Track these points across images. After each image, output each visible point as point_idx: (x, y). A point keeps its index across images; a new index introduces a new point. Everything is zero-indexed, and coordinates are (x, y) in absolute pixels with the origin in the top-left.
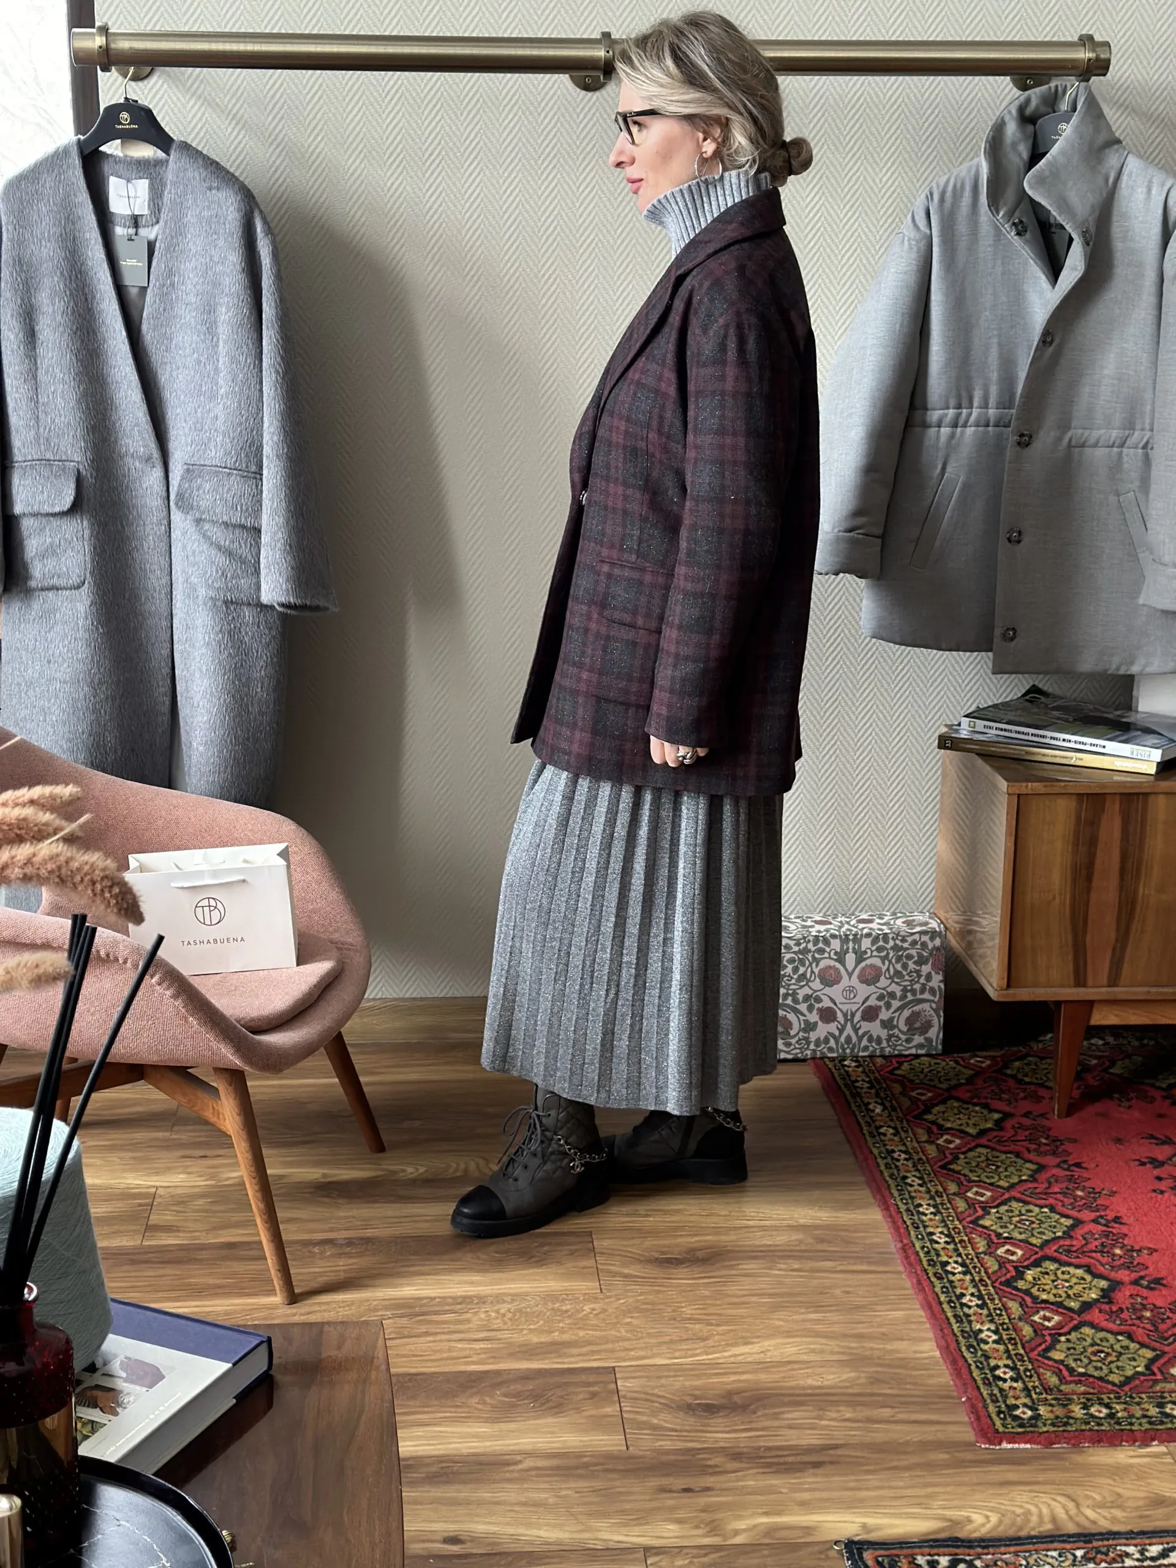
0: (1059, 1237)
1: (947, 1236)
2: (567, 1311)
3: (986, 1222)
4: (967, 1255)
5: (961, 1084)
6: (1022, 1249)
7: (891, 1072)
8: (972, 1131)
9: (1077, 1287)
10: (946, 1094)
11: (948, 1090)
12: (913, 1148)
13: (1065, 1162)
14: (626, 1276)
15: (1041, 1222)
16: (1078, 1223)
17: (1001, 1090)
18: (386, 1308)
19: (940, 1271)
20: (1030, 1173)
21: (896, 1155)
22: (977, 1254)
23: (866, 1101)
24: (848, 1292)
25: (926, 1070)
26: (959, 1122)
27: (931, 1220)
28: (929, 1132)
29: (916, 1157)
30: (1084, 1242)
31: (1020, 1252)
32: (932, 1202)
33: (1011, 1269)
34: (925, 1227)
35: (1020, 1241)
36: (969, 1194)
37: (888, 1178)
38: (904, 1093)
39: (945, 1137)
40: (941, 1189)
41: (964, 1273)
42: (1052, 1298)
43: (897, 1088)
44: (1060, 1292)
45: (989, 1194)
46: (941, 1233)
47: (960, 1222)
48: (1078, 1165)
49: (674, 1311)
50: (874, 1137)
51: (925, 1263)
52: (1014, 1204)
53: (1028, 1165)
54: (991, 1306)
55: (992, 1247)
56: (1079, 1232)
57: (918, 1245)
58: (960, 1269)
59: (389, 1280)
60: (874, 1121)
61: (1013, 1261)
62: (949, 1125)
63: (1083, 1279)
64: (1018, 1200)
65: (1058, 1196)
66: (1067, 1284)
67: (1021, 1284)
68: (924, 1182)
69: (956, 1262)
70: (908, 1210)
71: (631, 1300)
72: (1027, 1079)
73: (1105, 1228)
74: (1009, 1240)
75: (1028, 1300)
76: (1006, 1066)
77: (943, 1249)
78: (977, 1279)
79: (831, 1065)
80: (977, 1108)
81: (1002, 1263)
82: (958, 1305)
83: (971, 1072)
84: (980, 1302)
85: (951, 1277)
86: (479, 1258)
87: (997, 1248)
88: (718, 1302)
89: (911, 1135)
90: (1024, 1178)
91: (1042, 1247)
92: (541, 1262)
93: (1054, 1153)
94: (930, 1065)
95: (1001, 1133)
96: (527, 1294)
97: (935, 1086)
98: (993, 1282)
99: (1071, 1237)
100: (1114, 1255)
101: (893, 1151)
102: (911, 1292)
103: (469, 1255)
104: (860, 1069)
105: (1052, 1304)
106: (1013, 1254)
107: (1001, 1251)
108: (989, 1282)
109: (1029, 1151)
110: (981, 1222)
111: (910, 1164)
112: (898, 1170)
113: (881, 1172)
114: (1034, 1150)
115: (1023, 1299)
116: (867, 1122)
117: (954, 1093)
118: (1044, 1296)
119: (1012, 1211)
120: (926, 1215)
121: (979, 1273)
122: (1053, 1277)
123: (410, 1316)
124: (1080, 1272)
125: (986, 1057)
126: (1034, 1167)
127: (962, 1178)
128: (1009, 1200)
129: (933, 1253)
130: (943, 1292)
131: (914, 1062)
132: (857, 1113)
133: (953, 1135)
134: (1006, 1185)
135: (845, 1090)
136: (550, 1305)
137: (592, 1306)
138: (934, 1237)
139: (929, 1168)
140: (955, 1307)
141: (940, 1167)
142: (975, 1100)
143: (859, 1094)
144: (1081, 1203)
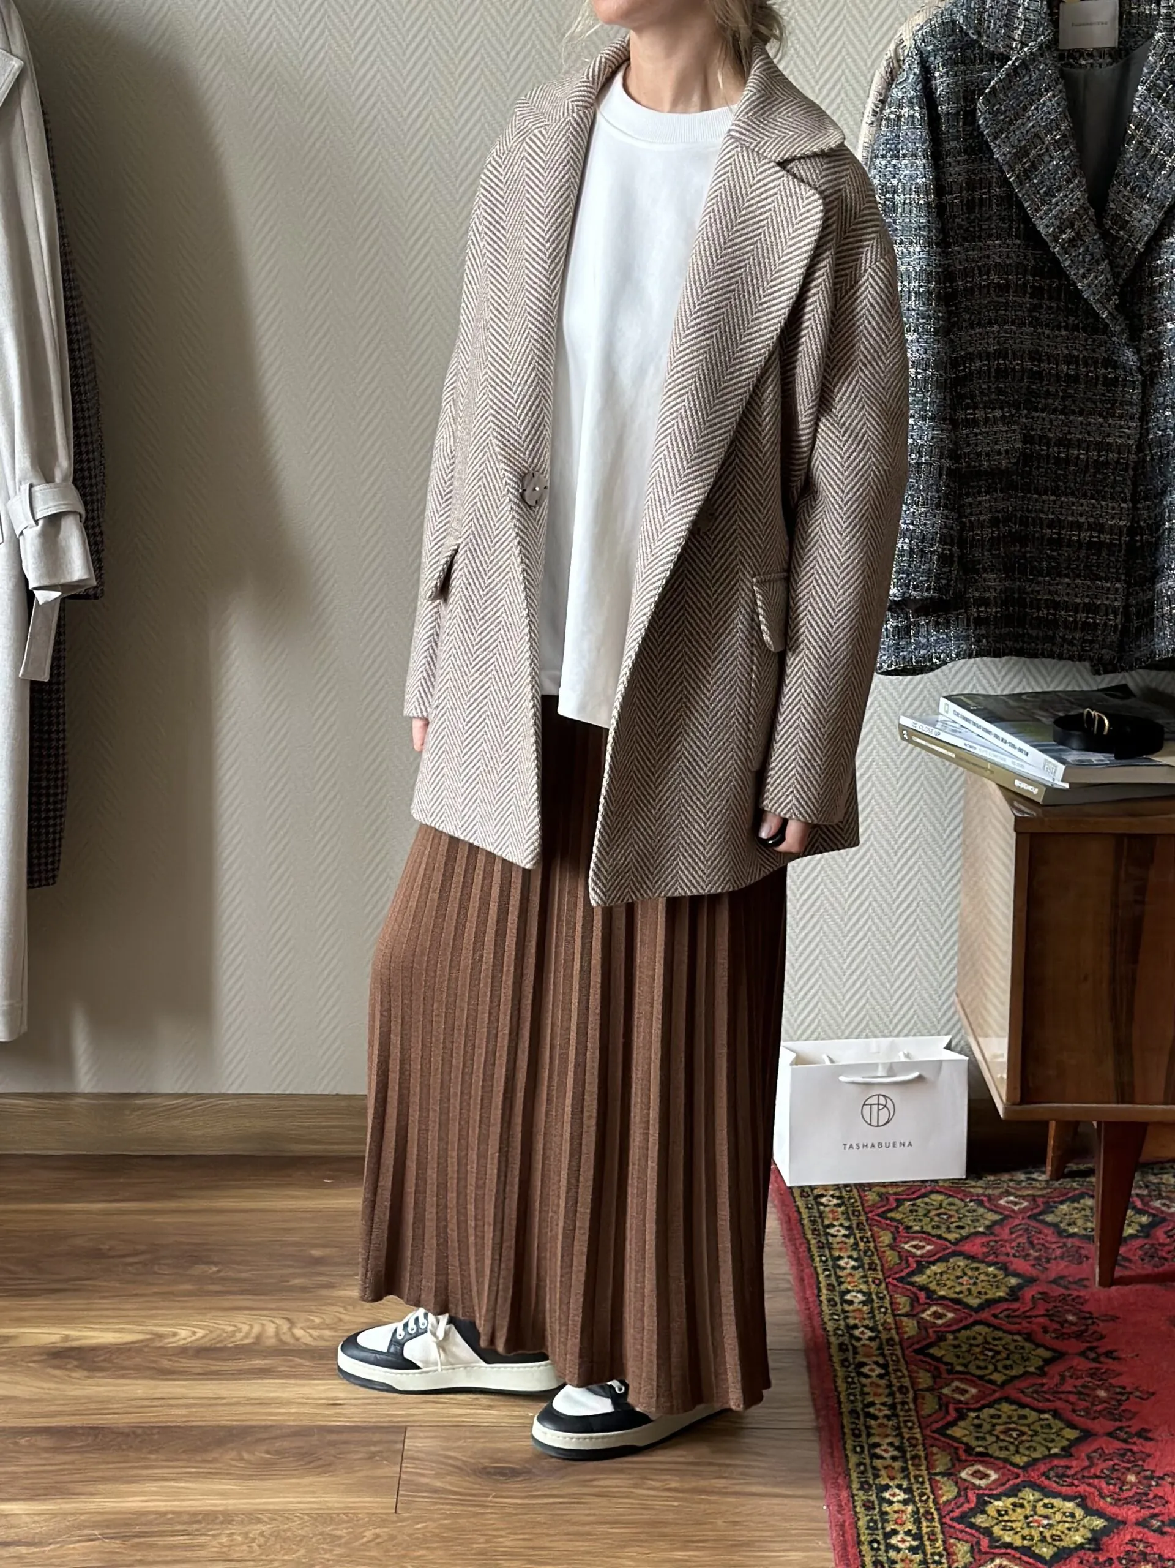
0: (1055, 1455)
1: (897, 1449)
2: (340, 1537)
3: (957, 1432)
4: (916, 1477)
5: (977, 1233)
6: (996, 1470)
7: (883, 1215)
8: (974, 1302)
9: (1060, 1527)
10: (953, 1248)
11: (956, 1242)
12: (885, 1322)
13: (1091, 1349)
14: (436, 1491)
15: (1036, 1433)
16: (1087, 1435)
17: (1031, 1243)
18: (96, 1525)
19: (874, 1498)
20: (1041, 1363)
21: (857, 1333)
22: (929, 1473)
23: (836, 1254)
24: (736, 1523)
25: (934, 1212)
26: (958, 1290)
27: (881, 1426)
28: (914, 1300)
29: (884, 1336)
30: (1087, 1463)
31: (994, 1476)
32: (889, 1401)
33: (973, 1498)
34: (869, 1435)
35: (997, 1458)
36: (946, 1391)
37: (837, 1366)
38: (891, 1247)
39: (934, 1309)
40: (906, 1382)
41: (905, 1502)
42: (1018, 1542)
43: (886, 1238)
44: (1033, 1533)
45: (973, 1391)
46: (891, 1444)
47: (922, 1432)
48: (1109, 1354)
49: (487, 1542)
50: (836, 1305)
51: (855, 1485)
52: (1006, 1407)
53: (1041, 1352)
54: (929, 1550)
55: (958, 1463)
56: (1085, 1449)
57: (853, 1459)
58: (902, 1496)
59: (109, 1487)
60: (840, 1283)
61: (980, 1488)
62: (942, 1293)
63: (1072, 1515)
64: (1011, 1402)
65: (1072, 1398)
66: (1045, 1522)
67: (980, 1520)
68: (887, 1373)
69: (899, 1487)
70: (853, 1412)
71: (431, 1525)
72: (1073, 1230)
73: (1125, 1446)
74: (984, 1457)
75: (985, 1542)
76: (1049, 1209)
77: (886, 1468)
78: (922, 1511)
79: (800, 1203)
80: (991, 1269)
81: (964, 1488)
82: (882, 1547)
83: (997, 1217)
84: (915, 1543)
85: (886, 1508)
86: (242, 1459)
87: (964, 1469)
88: (551, 1532)
89: (887, 1305)
90: (1032, 1369)
91: (1024, 1468)
92: (326, 1468)
93: (1079, 1335)
94: (941, 1206)
95: (1016, 1305)
96: (293, 1512)
97: (940, 1237)
98: (941, 1517)
99: (1071, 1455)
100: (1124, 1483)
101: (856, 1327)
102: (827, 1526)
103: (233, 1454)
104: (843, 1208)
105: (1016, 1549)
106: (985, 1476)
107: (963, 1475)
108: (936, 1516)
109: (1046, 1331)
110: (949, 1432)
111: (873, 1344)
112: (855, 1353)
113: (831, 1356)
114: (1055, 1330)
115: (978, 1543)
116: (829, 1285)
117: (966, 1247)
118: (1008, 1539)
119: (999, 1417)
120: (875, 1418)
121: (926, 1501)
122: (1028, 1512)
123: (124, 1537)
124: (1069, 1506)
125: (1023, 1197)
126: (1047, 1354)
127: (943, 1368)
128: (998, 1401)
129: (870, 1474)
130: (868, 1528)
131: (919, 1202)
132: (820, 1270)
133: (946, 1307)
134: (998, 1378)
135: (810, 1236)
136: (320, 1529)
137: (378, 1531)
138: (878, 1451)
139: (899, 1352)
140: (878, 1549)
141: (915, 1351)
142: (991, 1258)
143: (829, 1244)
144: (1099, 1408)
